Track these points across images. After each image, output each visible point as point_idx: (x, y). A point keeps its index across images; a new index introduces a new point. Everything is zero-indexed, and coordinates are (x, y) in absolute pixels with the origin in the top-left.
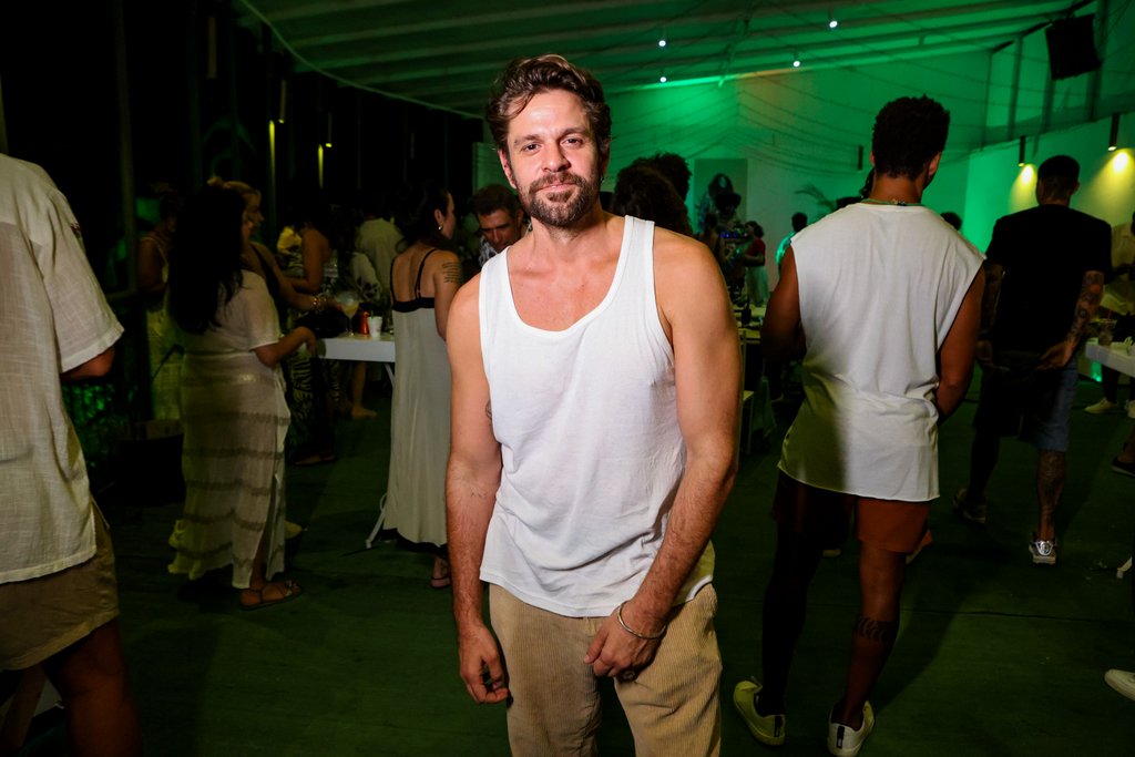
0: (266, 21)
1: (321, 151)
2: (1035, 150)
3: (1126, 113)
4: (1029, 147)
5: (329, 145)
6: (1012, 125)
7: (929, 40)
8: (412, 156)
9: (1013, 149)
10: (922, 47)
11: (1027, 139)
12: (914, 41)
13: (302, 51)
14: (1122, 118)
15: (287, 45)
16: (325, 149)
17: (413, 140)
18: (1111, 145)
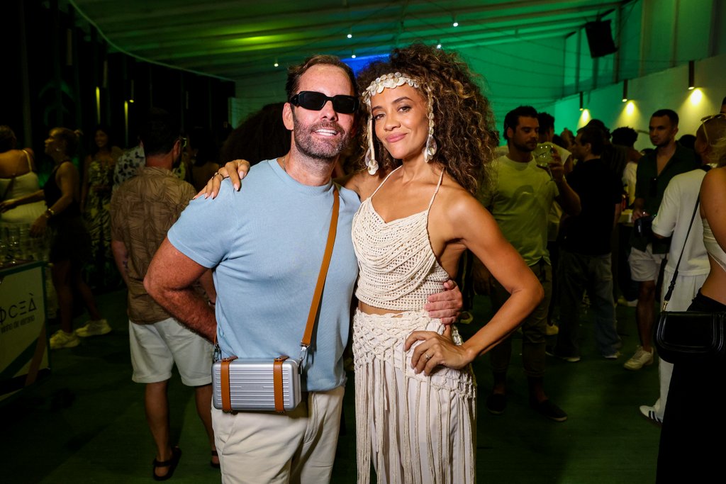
0: (94, 24)
1: (126, 105)
2: (589, 101)
3: (631, 79)
4: (585, 98)
5: (132, 101)
6: (578, 84)
7: (521, 31)
8: (187, 107)
9: (576, 99)
10: (516, 36)
11: (584, 93)
12: (512, 32)
13: (113, 40)
14: (629, 82)
15: (104, 36)
16: (129, 103)
17: (187, 98)
18: (625, 98)
